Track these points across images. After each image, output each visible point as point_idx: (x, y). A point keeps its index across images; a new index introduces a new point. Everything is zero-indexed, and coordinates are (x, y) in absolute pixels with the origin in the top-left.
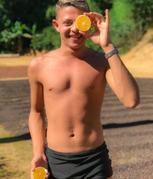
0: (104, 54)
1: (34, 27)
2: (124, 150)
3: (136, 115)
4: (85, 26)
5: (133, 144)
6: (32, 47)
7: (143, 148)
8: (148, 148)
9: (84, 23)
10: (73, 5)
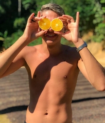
0: (76, 48)
1: (6, 33)
2: (75, 120)
3: (81, 94)
4: (58, 26)
5: (82, 116)
6: (4, 47)
7: (89, 118)
8: (92, 118)
9: (57, 25)
10: (52, 10)
